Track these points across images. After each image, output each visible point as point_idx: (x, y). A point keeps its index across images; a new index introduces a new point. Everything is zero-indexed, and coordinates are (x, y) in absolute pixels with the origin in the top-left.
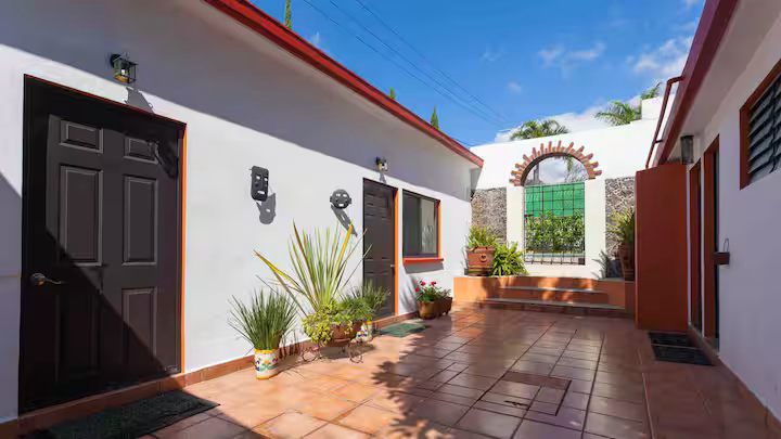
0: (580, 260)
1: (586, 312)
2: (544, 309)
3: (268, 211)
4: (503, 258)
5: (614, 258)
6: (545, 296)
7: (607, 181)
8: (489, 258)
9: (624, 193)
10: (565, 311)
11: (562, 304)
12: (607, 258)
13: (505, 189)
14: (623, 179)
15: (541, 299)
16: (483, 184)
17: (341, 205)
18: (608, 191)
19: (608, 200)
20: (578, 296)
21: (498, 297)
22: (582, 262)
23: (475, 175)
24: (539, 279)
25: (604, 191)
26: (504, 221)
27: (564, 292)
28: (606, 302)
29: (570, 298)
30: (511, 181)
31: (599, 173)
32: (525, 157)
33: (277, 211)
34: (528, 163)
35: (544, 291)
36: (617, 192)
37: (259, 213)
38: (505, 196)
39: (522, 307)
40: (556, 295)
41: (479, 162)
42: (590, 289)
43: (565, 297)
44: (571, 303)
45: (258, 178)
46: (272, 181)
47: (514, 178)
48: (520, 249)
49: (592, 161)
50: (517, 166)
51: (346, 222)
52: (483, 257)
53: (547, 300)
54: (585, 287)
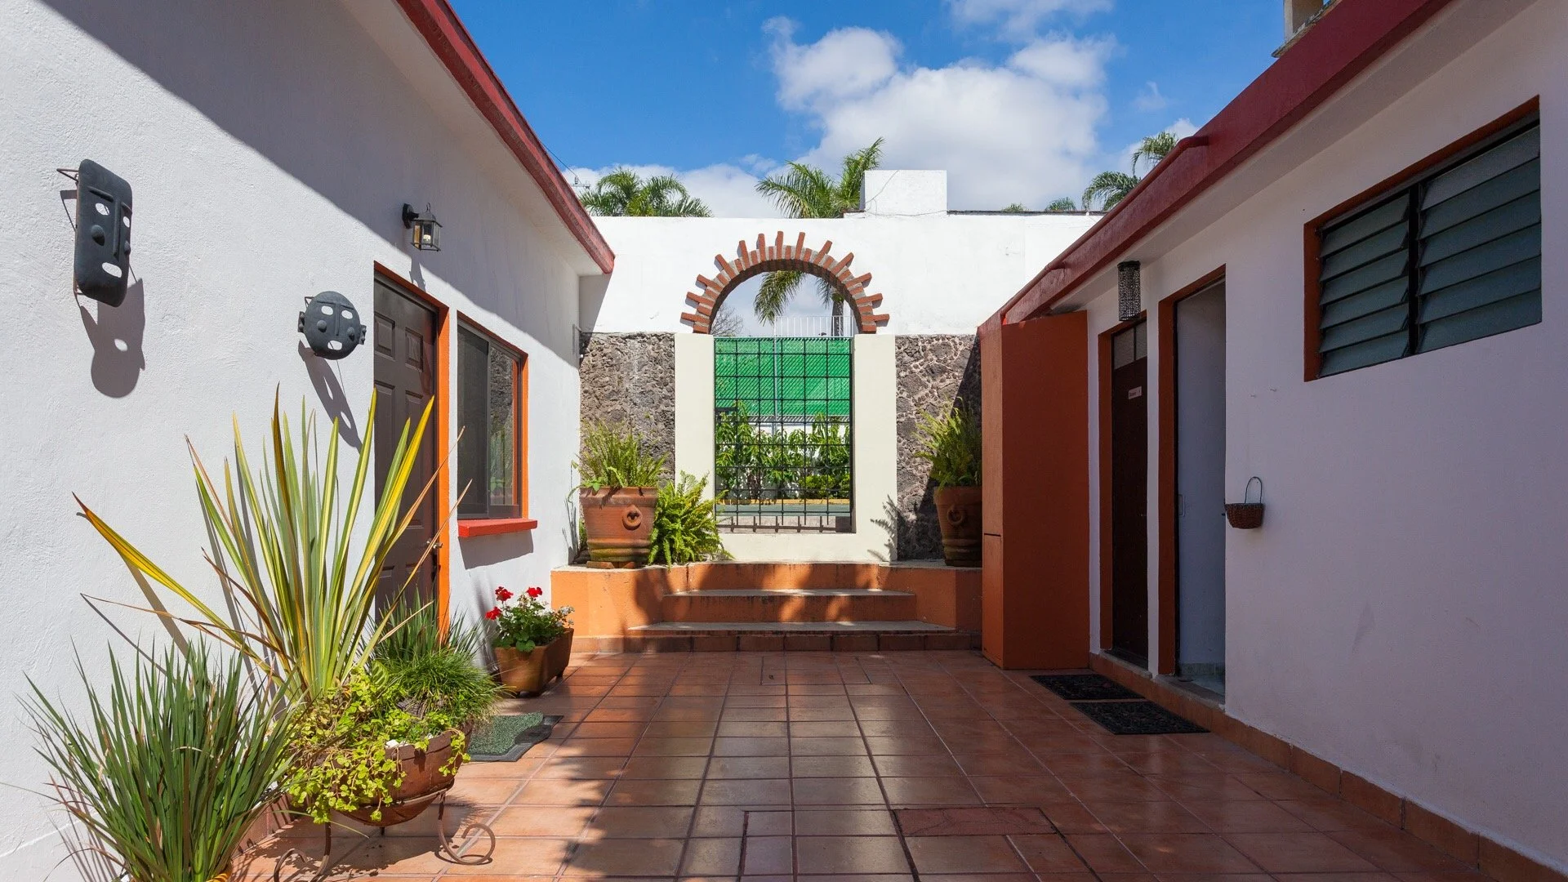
0: (838, 520)
1: (880, 642)
2: (787, 644)
3: (121, 345)
4: (673, 518)
5: (912, 517)
6: (787, 612)
7: (901, 341)
8: (646, 519)
9: (932, 372)
10: (836, 643)
11: (829, 627)
12: (899, 514)
13: (669, 338)
14: (931, 339)
15: (776, 619)
16: (612, 319)
17: (336, 345)
18: (901, 365)
19: (902, 384)
20: (860, 607)
21: (673, 620)
22: (846, 525)
23: (592, 292)
24: (764, 570)
25: (894, 361)
26: (669, 421)
27: (830, 598)
28: (912, 616)
29: (843, 613)
30: (686, 318)
31: (883, 320)
32: (719, 261)
33: (146, 348)
34: (728, 278)
35: (785, 599)
36: (918, 367)
37: (88, 351)
38: (671, 355)
39: (735, 643)
40: (813, 608)
41: (603, 257)
42: (875, 590)
43: (833, 610)
44: (846, 624)
45: (102, 209)
46: (142, 228)
47: (692, 311)
48: (708, 495)
49: (869, 291)
50: (702, 281)
51: (336, 405)
52: (633, 516)
53: (792, 620)
54: (868, 585)
